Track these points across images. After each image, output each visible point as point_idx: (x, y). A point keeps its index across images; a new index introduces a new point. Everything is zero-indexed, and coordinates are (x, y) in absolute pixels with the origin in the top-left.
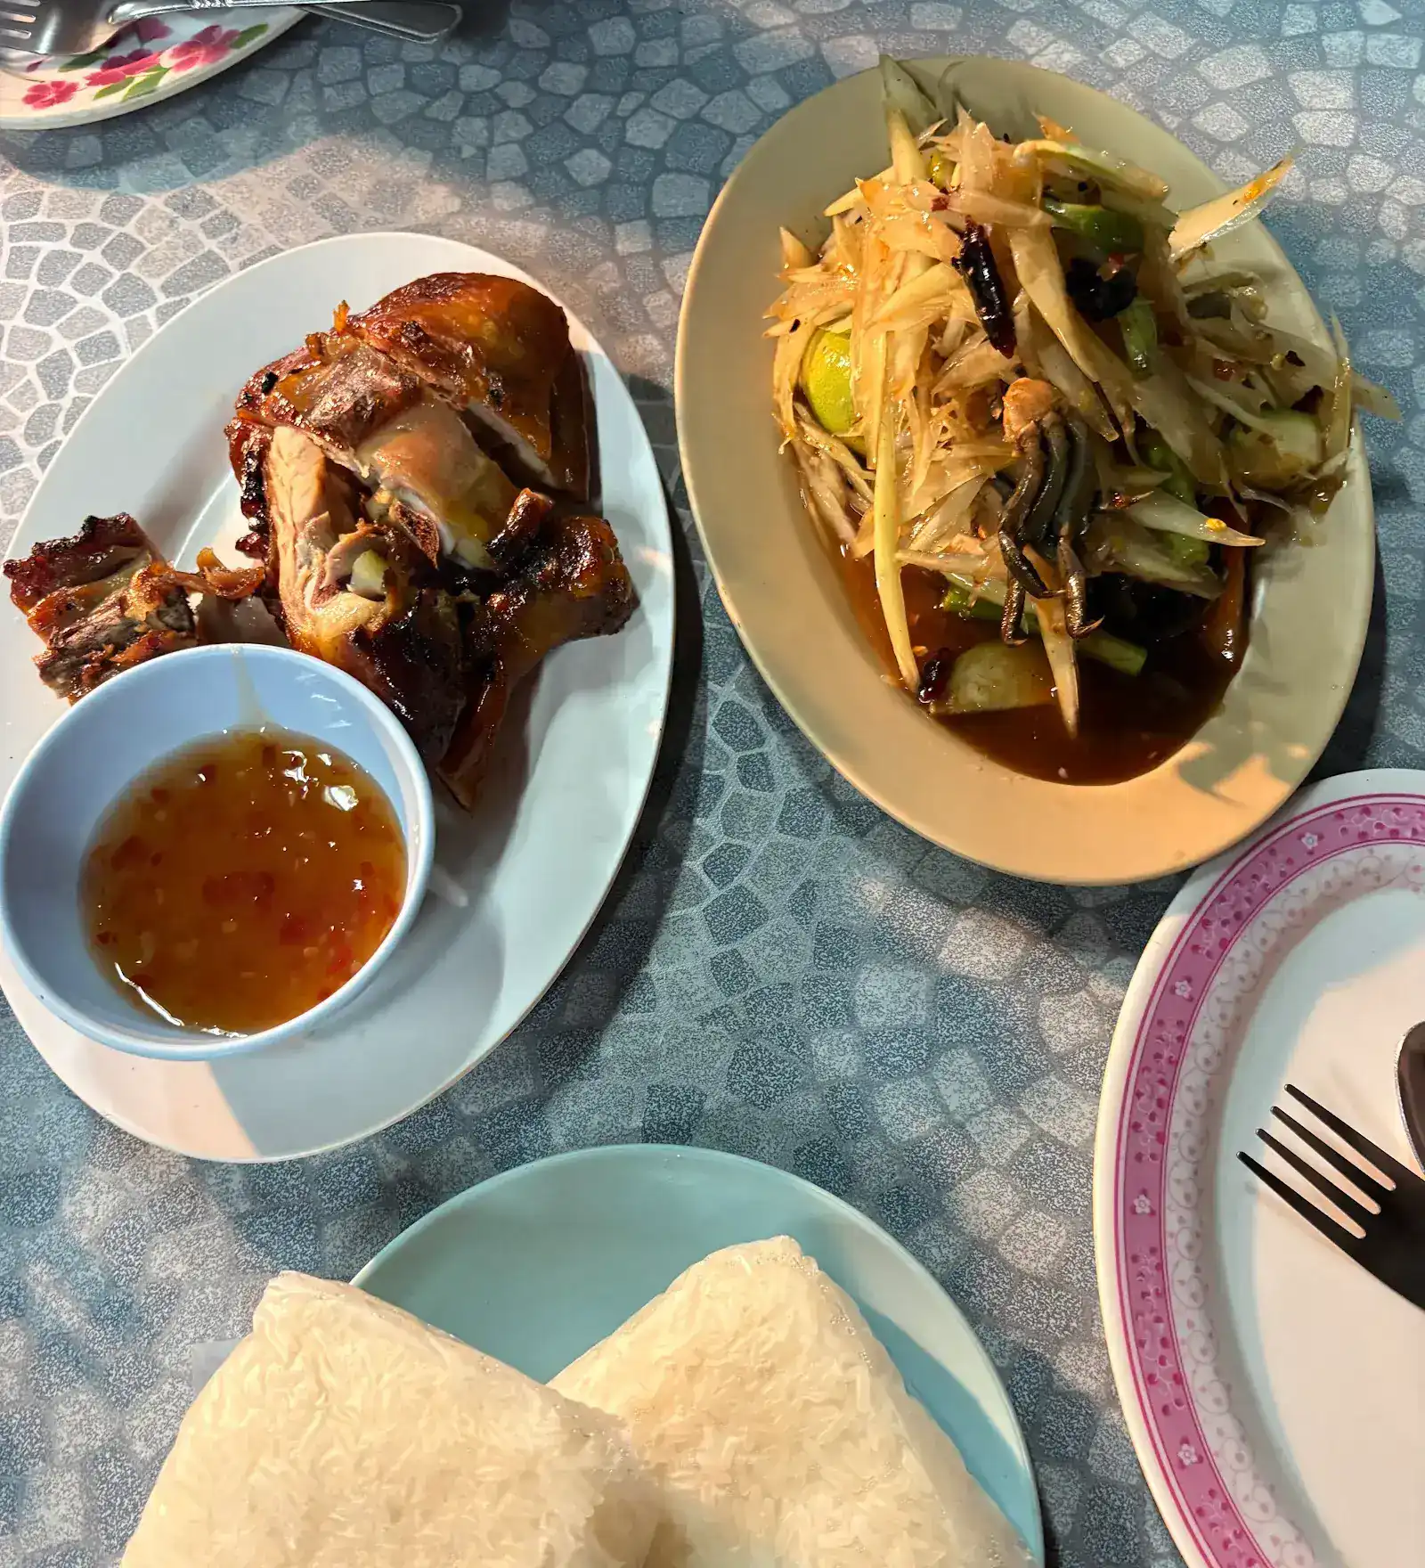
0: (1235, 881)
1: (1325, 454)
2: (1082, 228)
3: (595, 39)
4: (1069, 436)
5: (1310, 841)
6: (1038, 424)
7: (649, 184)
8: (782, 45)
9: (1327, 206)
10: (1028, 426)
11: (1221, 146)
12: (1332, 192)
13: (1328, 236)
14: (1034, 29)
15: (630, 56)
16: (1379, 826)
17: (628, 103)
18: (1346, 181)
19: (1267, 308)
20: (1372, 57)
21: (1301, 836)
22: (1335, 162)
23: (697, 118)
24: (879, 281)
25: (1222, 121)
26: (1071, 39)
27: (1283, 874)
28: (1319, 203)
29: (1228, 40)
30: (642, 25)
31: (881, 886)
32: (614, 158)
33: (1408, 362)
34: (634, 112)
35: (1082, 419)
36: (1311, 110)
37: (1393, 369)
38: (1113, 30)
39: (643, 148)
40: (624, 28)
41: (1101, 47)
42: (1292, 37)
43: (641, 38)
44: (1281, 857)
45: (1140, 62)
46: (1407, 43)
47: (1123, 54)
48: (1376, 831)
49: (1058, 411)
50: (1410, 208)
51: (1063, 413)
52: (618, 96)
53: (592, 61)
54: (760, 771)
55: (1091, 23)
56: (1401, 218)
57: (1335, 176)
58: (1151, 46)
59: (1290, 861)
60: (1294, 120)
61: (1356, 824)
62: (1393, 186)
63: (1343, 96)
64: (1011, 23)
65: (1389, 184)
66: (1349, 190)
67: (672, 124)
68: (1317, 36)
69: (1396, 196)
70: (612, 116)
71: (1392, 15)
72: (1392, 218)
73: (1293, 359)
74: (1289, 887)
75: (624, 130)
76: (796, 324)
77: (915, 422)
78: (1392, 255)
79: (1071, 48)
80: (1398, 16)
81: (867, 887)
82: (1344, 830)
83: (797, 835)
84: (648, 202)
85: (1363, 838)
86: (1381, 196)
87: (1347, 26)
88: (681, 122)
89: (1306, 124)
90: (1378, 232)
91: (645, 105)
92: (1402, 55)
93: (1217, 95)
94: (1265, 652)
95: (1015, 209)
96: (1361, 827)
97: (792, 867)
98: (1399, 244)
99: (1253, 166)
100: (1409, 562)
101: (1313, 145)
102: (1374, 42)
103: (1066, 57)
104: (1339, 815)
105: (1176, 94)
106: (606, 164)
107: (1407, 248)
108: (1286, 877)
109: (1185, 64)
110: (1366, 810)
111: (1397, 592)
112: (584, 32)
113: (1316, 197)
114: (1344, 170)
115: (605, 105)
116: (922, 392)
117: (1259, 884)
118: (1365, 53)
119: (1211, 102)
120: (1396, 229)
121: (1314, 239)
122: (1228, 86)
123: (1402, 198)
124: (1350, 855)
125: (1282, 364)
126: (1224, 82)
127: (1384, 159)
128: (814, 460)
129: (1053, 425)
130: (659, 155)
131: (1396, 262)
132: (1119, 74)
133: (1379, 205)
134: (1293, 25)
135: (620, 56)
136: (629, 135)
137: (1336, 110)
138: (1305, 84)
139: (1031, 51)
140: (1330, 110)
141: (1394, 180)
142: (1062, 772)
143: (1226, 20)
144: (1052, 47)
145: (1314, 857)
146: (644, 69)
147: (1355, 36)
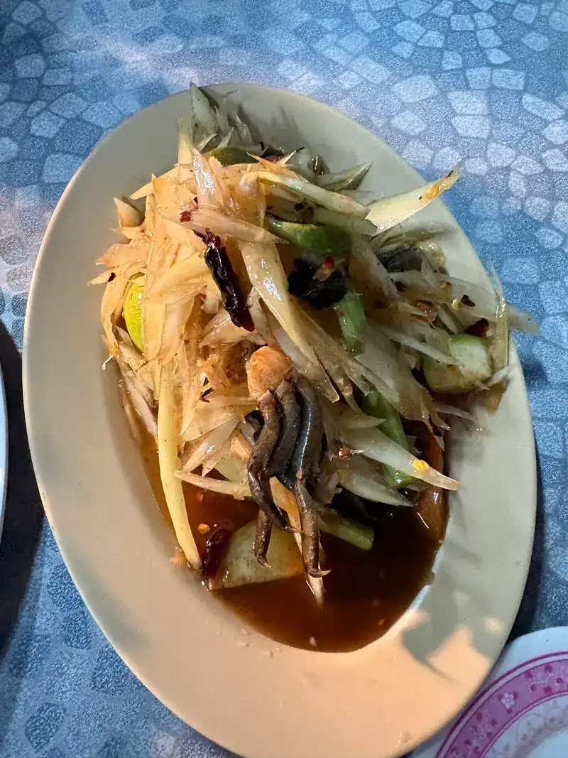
0: (452, 749)
1: (493, 368)
2: (299, 241)
3: (18, 67)
4: (299, 399)
5: (508, 701)
6: (272, 392)
7: (42, 161)
8: (138, 74)
9: (476, 176)
10: (264, 395)
11: (408, 138)
12: (477, 167)
13: (479, 195)
14: (294, 65)
15: (39, 79)
16: (559, 680)
17: (35, 108)
18: (486, 160)
19: (445, 259)
20: (496, 83)
21: (500, 697)
22: (479, 148)
23: (78, 118)
24: (162, 256)
25: (408, 122)
26: (315, 71)
27: (489, 734)
28: (472, 175)
29: (411, 72)
30: (50, 59)
31: (172, 740)
32: (21, 144)
33: (535, 281)
34: (38, 114)
35: (310, 384)
36: (462, 115)
37: (527, 285)
38: (341, 66)
39: (41, 138)
40: (39, 61)
41: (335, 76)
42: (448, 71)
43: (48, 67)
44: (486, 719)
45: (358, 85)
46: (516, 75)
47: (348, 81)
48: (557, 684)
49: (289, 381)
50: (527, 176)
51: (294, 382)
52: (29, 103)
53: (15, 81)
54: (80, 629)
55: (328, 62)
56: (522, 184)
57: (480, 156)
58: (365, 75)
59: (494, 722)
60: (453, 121)
61: (541, 680)
62: (516, 162)
63: (481, 107)
64: (280, 61)
65: (513, 162)
66: (489, 166)
67: (62, 121)
68: (463, 70)
69: (518, 169)
70: (23, 116)
71: (505, 58)
72: (517, 183)
73: (466, 301)
74: (494, 746)
75: (29, 126)
76: (113, 277)
77: (184, 372)
78: (519, 208)
79: (317, 77)
80: (508, 59)
81: (161, 742)
82: (533, 688)
83: (106, 692)
84: (40, 174)
85: (548, 691)
86: (507, 170)
87: (479, 64)
88: (68, 120)
89: (460, 124)
90: (509, 193)
91: (46, 109)
92: (513, 82)
93: (404, 106)
94: (461, 523)
95: (242, 227)
96: (545, 682)
97: (100, 726)
98: (523, 200)
99: (430, 151)
100: (552, 428)
101: (465, 137)
102: (496, 73)
103: (313, 82)
104: (528, 674)
105: (380, 105)
106: (14, 147)
107: (528, 203)
108: (492, 737)
109: (385, 87)
110: (548, 668)
111: (546, 453)
112: (11, 62)
113: (470, 171)
114: (485, 153)
115: (20, 109)
116: (193, 343)
117: (471, 748)
118: (492, 80)
119: (402, 110)
120: (519, 190)
121: (469, 198)
122: (411, 100)
123: (522, 170)
124: (540, 709)
125: (460, 305)
126: (409, 98)
127: (509, 146)
128: (130, 373)
129: (285, 393)
130: (51, 142)
131: (520, 212)
132: (346, 93)
133: (508, 175)
134: (447, 63)
135: (33, 78)
136: (34, 128)
137: (477, 115)
138: (458, 99)
139: (292, 78)
140: (474, 115)
141: (516, 158)
142: (312, 641)
143: (409, 60)
144: (305, 76)
145: (512, 714)
146: (48, 87)
147: (485, 70)
